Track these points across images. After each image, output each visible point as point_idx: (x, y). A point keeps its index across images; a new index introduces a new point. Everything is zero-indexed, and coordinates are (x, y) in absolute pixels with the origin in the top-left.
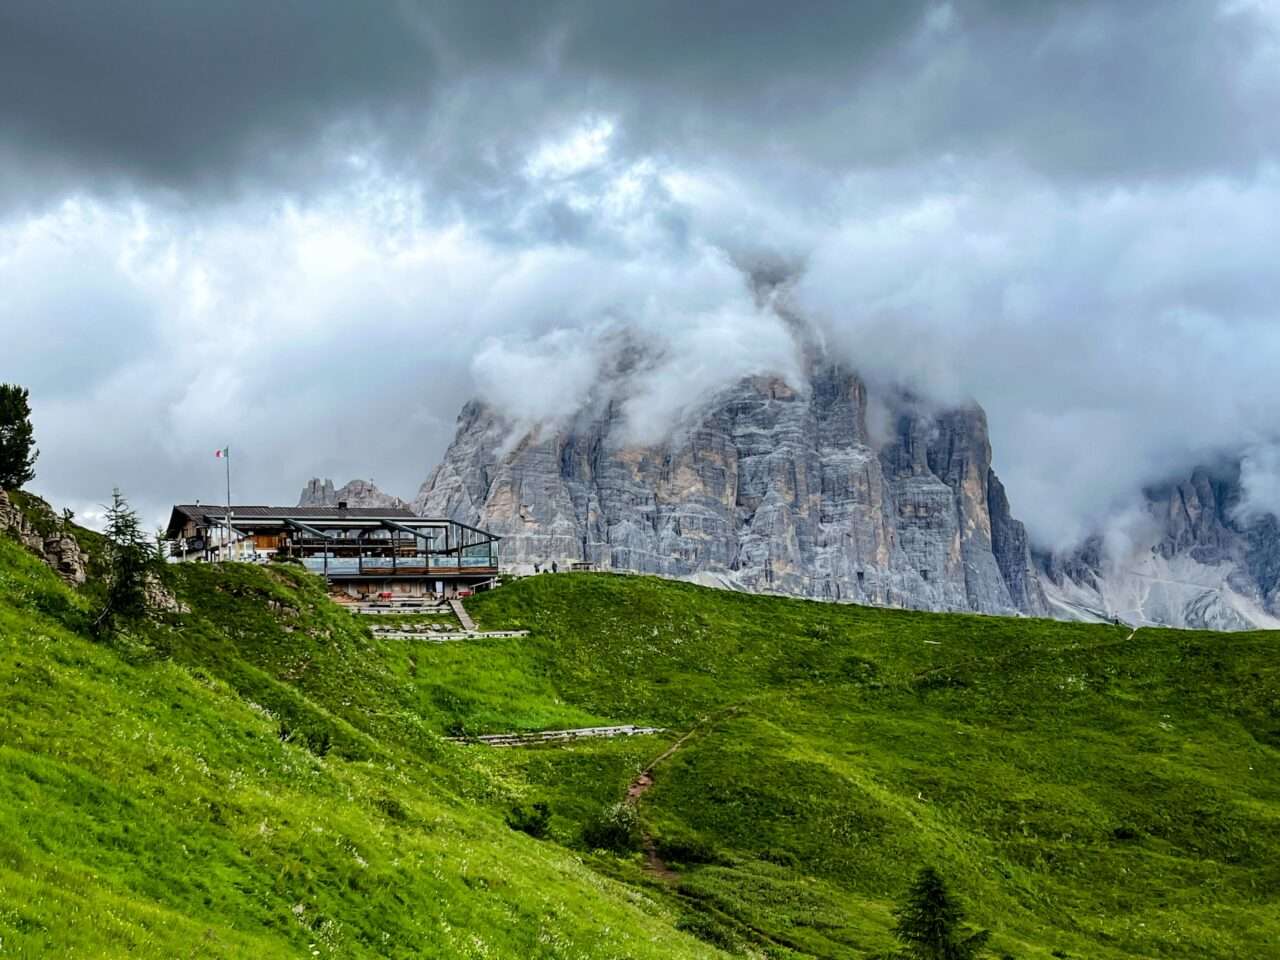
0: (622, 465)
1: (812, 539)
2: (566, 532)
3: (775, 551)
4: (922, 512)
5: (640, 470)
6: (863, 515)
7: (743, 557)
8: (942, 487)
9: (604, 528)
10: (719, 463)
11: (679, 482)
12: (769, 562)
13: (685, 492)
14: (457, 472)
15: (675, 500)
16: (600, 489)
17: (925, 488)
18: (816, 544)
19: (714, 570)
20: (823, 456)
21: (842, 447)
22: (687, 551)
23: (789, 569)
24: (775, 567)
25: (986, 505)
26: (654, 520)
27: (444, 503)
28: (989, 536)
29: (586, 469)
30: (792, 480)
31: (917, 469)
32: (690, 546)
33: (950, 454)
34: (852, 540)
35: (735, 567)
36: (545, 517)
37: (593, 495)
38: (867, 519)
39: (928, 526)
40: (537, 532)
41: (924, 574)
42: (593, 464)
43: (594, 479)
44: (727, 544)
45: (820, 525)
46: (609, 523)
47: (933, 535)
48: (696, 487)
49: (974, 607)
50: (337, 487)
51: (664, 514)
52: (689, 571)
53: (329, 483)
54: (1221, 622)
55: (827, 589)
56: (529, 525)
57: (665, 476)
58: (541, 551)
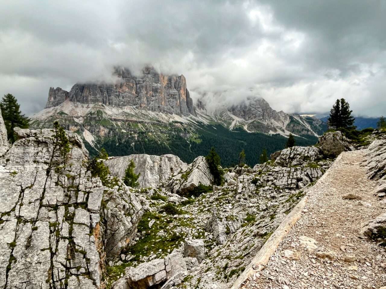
0: (112, 85)
2: (99, 98)
3: (142, 102)
4: (172, 96)
5: (115, 86)
7: (136, 103)
8: (176, 91)
9: (108, 97)
10: (132, 85)
11: (124, 89)
12: (141, 104)
13: (125, 91)
15: (123, 92)
17: (173, 91)
18: (151, 101)
19: (130, 105)
20: (153, 85)
21: (157, 83)
22: (125, 102)
23: (145, 105)
24: (142, 105)
25: (185, 95)
26: (118, 96)
27: (74, 92)
28: (186, 101)
30: (146, 89)
31: (172, 88)
33: (178, 85)
34: (157, 100)
35: (135, 105)
36: (95, 95)
37: (106, 91)
38: (160, 96)
39: (173, 98)
40: (93, 98)
41: (172, 107)
43: (106, 88)
44: (133, 101)
45: (152, 98)
47: (174, 100)
48: (127, 90)
49: (182, 113)
50: (55, 89)
51: (121, 95)
52: (125, 105)
53: (53, 88)
54: (225, 116)
55: (152, 109)
56: (92, 96)
57: (121, 88)
58: (94, 101)
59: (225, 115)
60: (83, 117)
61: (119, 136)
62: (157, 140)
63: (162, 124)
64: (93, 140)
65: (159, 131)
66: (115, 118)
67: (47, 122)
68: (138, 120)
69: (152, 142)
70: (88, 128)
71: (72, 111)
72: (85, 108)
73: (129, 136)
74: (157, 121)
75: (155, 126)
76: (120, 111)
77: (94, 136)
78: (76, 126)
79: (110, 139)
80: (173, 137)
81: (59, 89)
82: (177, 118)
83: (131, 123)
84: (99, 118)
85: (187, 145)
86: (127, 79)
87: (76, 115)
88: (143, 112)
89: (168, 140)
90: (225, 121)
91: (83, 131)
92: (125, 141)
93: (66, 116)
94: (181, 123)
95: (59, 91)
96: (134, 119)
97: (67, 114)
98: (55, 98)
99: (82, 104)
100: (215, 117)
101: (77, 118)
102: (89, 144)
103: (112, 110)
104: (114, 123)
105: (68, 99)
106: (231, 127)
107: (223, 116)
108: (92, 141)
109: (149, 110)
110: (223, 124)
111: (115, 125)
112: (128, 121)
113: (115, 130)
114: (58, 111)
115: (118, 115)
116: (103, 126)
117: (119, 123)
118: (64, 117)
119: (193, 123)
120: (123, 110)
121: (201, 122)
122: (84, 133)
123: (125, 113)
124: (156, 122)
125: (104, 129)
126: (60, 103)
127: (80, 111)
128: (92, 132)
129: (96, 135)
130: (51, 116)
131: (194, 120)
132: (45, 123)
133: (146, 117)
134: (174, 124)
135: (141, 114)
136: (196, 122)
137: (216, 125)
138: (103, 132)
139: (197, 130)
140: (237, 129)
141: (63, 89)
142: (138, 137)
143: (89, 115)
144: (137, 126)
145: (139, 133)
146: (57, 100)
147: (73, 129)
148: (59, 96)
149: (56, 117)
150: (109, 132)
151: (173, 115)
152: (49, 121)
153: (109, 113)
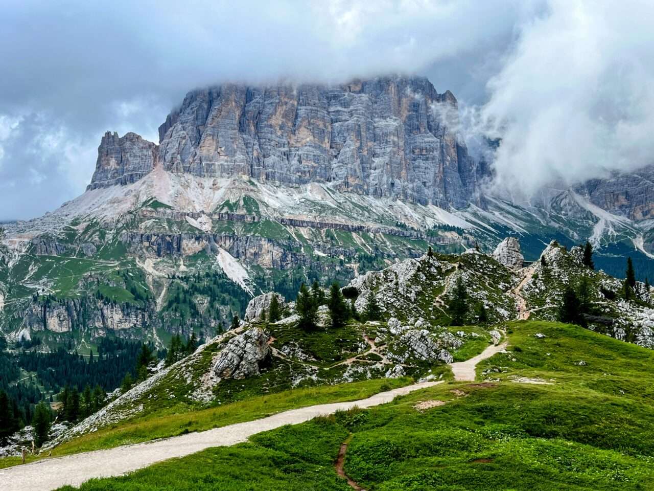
0: (271, 126)
1: (368, 166)
2: (242, 161)
3: (350, 172)
4: (424, 152)
5: (280, 129)
6: (395, 154)
7: (333, 175)
8: (435, 139)
9: (262, 159)
10: (321, 126)
11: (301, 136)
12: (346, 177)
13: (304, 141)
14: (184, 129)
15: (299, 145)
16: (259, 139)
17: (426, 139)
18: (371, 169)
19: (319, 182)
20: (375, 122)
21: (385, 118)
22: (305, 172)
23: (357, 182)
24: (350, 180)
25: (456, 149)
26: (287, 155)
27: (177, 145)
28: (457, 164)
29: (252, 128)
30: (359, 134)
31: (422, 130)
32: (307, 169)
34: (389, 167)
35: (329, 180)
36: (231, 153)
37: (256, 142)
38: (396, 155)
39: (427, 159)
40: (227, 161)
41: (424, 183)
42: (257, 126)
43: (256, 134)
44: (325, 168)
45: (373, 159)
46: (264, 156)
47: (429, 164)
48: (310, 138)
49: (449, 200)
50: (120, 136)
51: (293, 152)
52: (305, 182)
53: (116, 134)
54: (569, 207)
55: (375, 192)
56: (222, 157)
57: (293, 132)
58: (229, 171)
59: (569, 204)
60: (210, 215)
61: (311, 268)
63: (411, 235)
64: (247, 277)
65: (407, 252)
66: (292, 217)
67: (123, 228)
68: (350, 224)
70: (228, 243)
71: (178, 200)
72: (207, 191)
73: (338, 268)
74: (397, 225)
75: (394, 241)
76: (297, 197)
77: (245, 266)
78: (198, 239)
79: (287, 276)
81: (133, 138)
82: (443, 217)
83: (333, 230)
84: (254, 218)
86: (309, 107)
87: (190, 208)
88: (353, 200)
90: (572, 224)
91: (215, 251)
93: (169, 211)
94: (460, 231)
95: (133, 143)
96: (340, 219)
97: (170, 207)
98: (121, 162)
99: (198, 179)
100: (540, 211)
101: (195, 216)
102: (239, 287)
103: (277, 195)
104: (291, 230)
105: (160, 165)
106: (594, 243)
107: (561, 209)
108: (245, 280)
109: (367, 194)
110: (567, 232)
111: (294, 235)
112: (326, 225)
113: (298, 250)
114: (143, 198)
115: (298, 209)
116: (270, 241)
117: (305, 232)
118: (164, 213)
119: (484, 228)
120: (304, 195)
121: (505, 227)
122: (219, 257)
123: (312, 205)
124: (395, 229)
125: (271, 248)
126: (141, 176)
127: (197, 197)
128: (238, 256)
129: (250, 263)
130: (130, 213)
131: (484, 219)
132: (118, 231)
133: (367, 214)
134: (440, 233)
135: (351, 206)
136: (492, 226)
137: (546, 235)
138: (270, 254)
140: (612, 248)
141: (143, 138)
142: (360, 269)
144: (350, 239)
145: (360, 258)
146: (131, 167)
147: (191, 246)
148: (135, 156)
149: (144, 216)
150: (285, 255)
151: (430, 206)
152: (127, 226)
153: (272, 202)
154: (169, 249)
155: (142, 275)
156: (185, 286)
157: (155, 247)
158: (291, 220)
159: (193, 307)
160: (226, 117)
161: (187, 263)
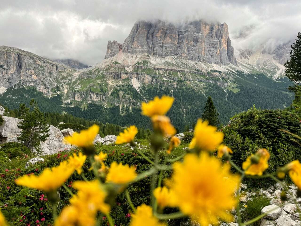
0: (157, 37)
1: (191, 50)
2: (145, 49)
3: (183, 52)
4: (213, 45)
5: (160, 38)
7: (177, 53)
8: (217, 40)
9: (153, 48)
10: (174, 36)
11: (167, 40)
12: (182, 54)
13: (168, 42)
15: (166, 43)
16: (153, 41)
17: (214, 41)
18: (191, 51)
19: (172, 55)
20: (194, 35)
21: (198, 33)
22: (167, 52)
23: (185, 55)
24: (183, 55)
25: (227, 44)
26: (162, 47)
27: (126, 44)
28: (227, 50)
29: (151, 38)
30: (188, 39)
31: (213, 37)
32: (168, 51)
33: (220, 34)
34: (198, 50)
35: (176, 55)
36: (142, 46)
37: (152, 42)
38: (201, 46)
39: (214, 47)
40: (141, 49)
41: (212, 56)
42: (152, 37)
43: (152, 40)
44: (175, 51)
45: (193, 47)
47: (214, 49)
48: (170, 41)
49: (221, 62)
51: (164, 46)
52: (168, 56)
53: (111, 41)
54: (269, 65)
55: (192, 58)
56: (140, 47)
57: (165, 39)
58: (141, 52)
59: (270, 63)
60: (132, 66)
61: (160, 84)
62: (194, 88)
63: (200, 73)
64: (139, 86)
65: (197, 79)
66: (158, 67)
67: (105, 70)
68: (178, 69)
69: (189, 90)
70: (136, 75)
71: (124, 61)
72: (134, 59)
73: (169, 84)
74: (196, 70)
75: (193, 75)
76: (163, 61)
77: (140, 83)
78: (126, 74)
79: (153, 86)
80: (210, 86)
81: (115, 42)
82: (216, 67)
83: (171, 71)
84: (145, 67)
85: (224, 94)
86: (170, 30)
87: (127, 64)
88: (183, 62)
89: (205, 88)
90: (269, 71)
91: (131, 78)
92: (165, 89)
93: (119, 65)
94: (220, 72)
95: (114, 44)
96: (175, 68)
97: (120, 64)
98: (112, 50)
99: (132, 55)
100: (258, 66)
101: (128, 67)
102: (135, 89)
103: (156, 60)
104: (157, 71)
105: (122, 51)
106: (275, 77)
107: (266, 65)
108: (138, 87)
109: (189, 60)
110: (266, 73)
111: (157, 73)
112: (169, 70)
113: (157, 78)
114: (114, 61)
115: (161, 64)
116: (148, 75)
117: (161, 72)
118: (118, 66)
119: (232, 72)
120: (166, 60)
121: (241, 72)
122: (132, 80)
123: (167, 63)
125: (148, 77)
126: (116, 54)
127: (130, 61)
128: (138, 80)
129: (142, 82)
130: (108, 65)
131: (234, 69)
132: (104, 71)
133: (186, 66)
134: (212, 73)
135: (181, 63)
136: (236, 71)
137: (257, 74)
138: (148, 79)
139: (235, 79)
140: (281, 79)
141: (118, 42)
142: (177, 84)
143: (137, 64)
144: (177, 74)
145: (178, 81)
146: (113, 51)
147: (124, 76)
148: (115, 48)
149: (112, 66)
150: (153, 79)
151: (212, 64)
152: (106, 70)
153: (153, 62)
154: (117, 77)
155: (107, 85)
156: (118, 88)
157: (113, 76)
158: (158, 68)
159: (118, 95)
160: (141, 34)
161: (122, 81)
